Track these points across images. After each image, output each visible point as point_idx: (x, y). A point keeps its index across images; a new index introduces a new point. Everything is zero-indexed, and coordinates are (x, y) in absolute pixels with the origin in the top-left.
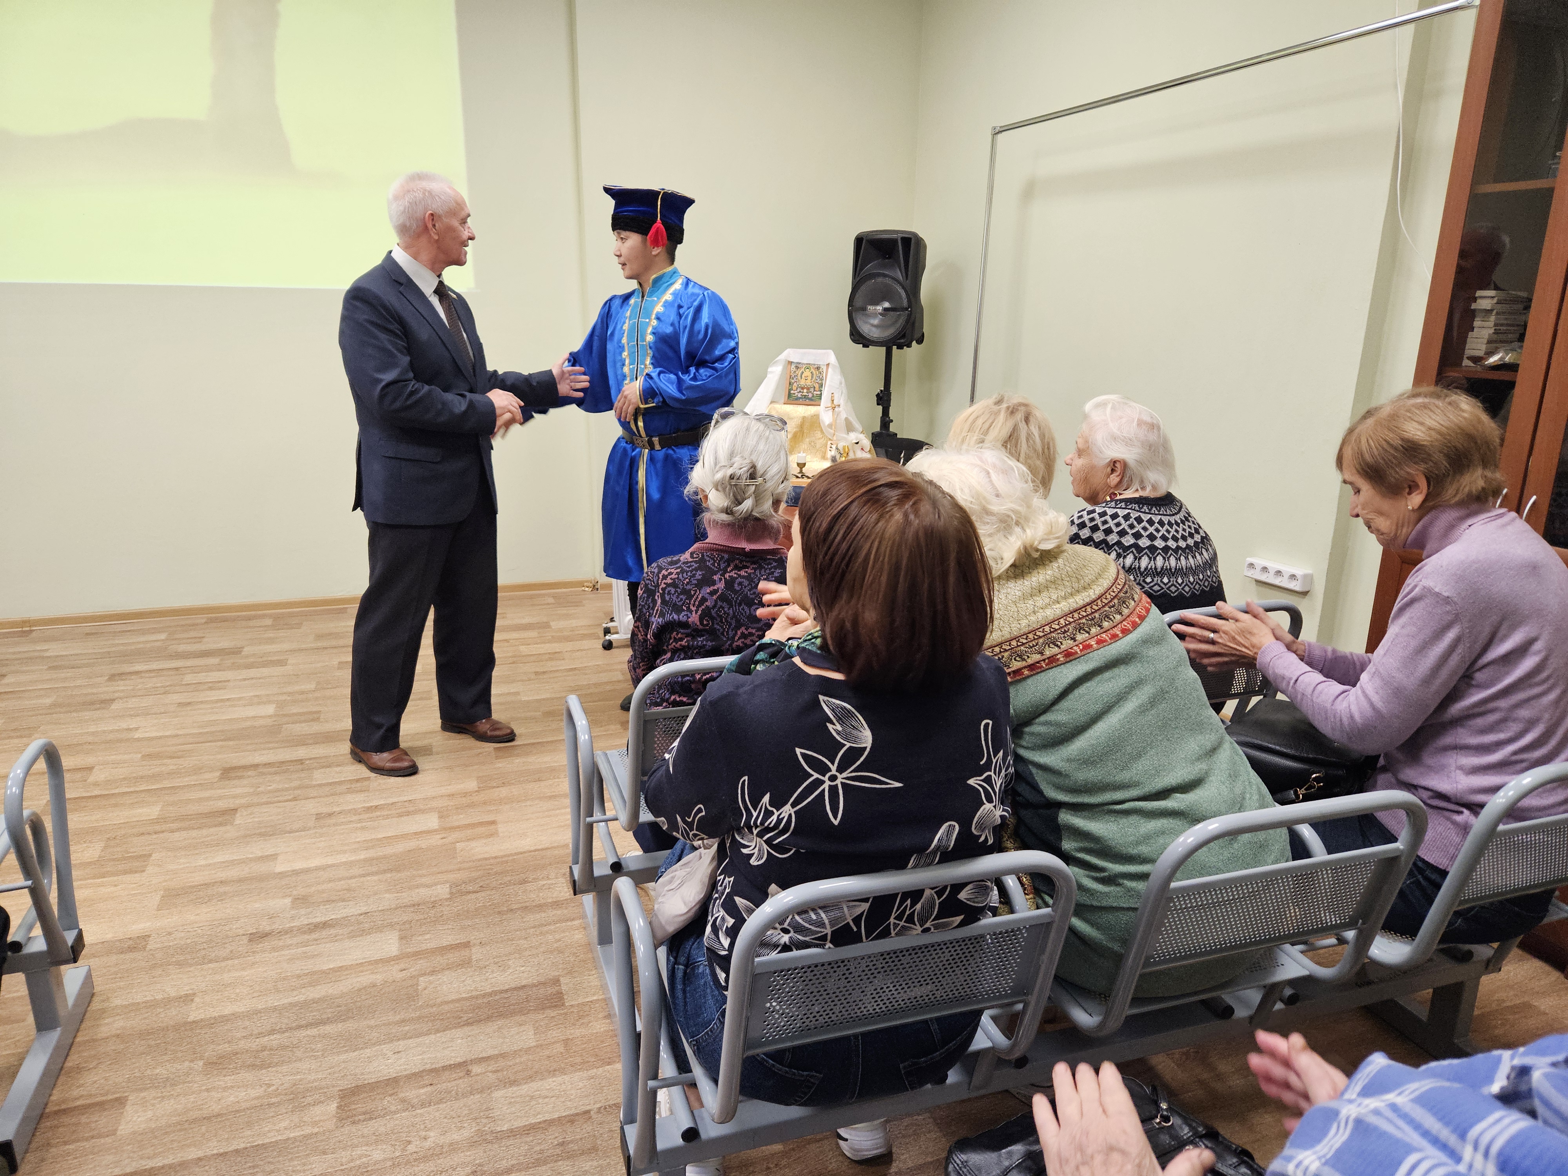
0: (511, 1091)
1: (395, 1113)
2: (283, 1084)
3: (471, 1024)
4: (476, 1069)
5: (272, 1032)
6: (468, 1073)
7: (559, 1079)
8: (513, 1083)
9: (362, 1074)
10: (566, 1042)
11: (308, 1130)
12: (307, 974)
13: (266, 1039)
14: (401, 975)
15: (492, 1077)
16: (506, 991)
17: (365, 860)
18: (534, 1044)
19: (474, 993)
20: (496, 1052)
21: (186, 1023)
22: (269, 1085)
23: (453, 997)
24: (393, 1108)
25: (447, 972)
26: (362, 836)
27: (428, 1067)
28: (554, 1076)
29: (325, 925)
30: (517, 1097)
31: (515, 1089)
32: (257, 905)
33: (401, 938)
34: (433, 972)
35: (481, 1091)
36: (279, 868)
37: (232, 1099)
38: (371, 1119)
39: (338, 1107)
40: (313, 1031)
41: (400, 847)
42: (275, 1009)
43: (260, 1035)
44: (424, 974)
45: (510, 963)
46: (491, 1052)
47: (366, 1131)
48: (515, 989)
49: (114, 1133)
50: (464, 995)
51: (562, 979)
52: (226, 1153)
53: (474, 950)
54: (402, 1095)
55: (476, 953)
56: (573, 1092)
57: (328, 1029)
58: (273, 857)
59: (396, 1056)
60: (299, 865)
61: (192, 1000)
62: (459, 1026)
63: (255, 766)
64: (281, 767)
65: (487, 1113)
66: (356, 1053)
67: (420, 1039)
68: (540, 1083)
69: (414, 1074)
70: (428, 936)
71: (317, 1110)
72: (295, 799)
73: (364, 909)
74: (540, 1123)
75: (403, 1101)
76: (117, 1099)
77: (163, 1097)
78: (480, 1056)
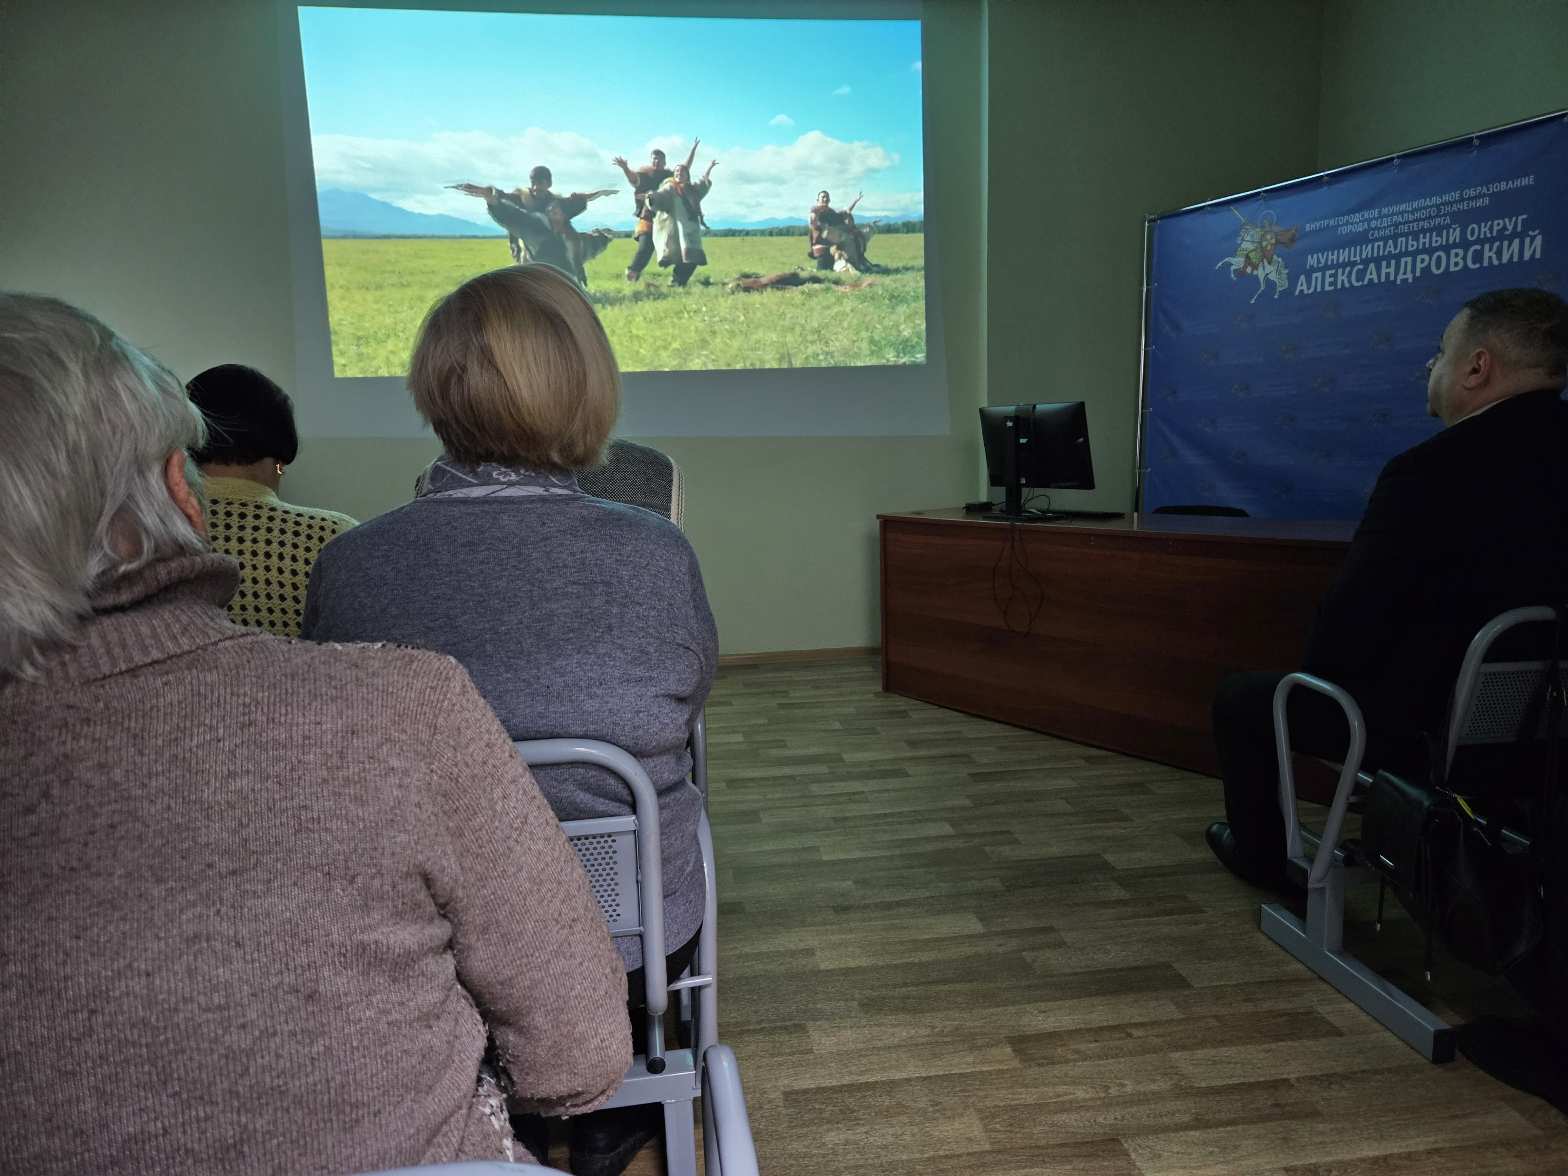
0: (1186, 1054)
1: (1075, 1060)
2: (945, 1027)
3: (1104, 994)
4: (1136, 1033)
5: (905, 985)
6: (1130, 1035)
7: (1233, 1049)
8: (1184, 1048)
9: (1019, 1026)
10: (1216, 1017)
11: (998, 1067)
12: (908, 941)
13: (904, 990)
14: (1001, 950)
15: (1158, 1041)
16: (1121, 970)
17: (902, 856)
18: (1181, 1017)
19: (1088, 969)
20: (1147, 1020)
21: (820, 971)
22: (934, 1027)
23: (1068, 971)
24: (1071, 1057)
25: (1047, 950)
26: (888, 837)
27: (1083, 1026)
28: (1225, 1046)
29: (898, 904)
30: (1197, 1059)
31: (1189, 1052)
32: (823, 885)
33: (981, 919)
34: (1033, 949)
35: (1155, 1051)
36: (825, 858)
37: (904, 1034)
38: (1053, 1063)
39: (1014, 1051)
40: (946, 988)
41: (929, 847)
42: (896, 967)
43: (895, 986)
44: (1025, 950)
45: (1108, 947)
46: (1140, 1020)
47: (1056, 1072)
48: (1129, 969)
49: (811, 1051)
50: (1077, 970)
51: (1175, 965)
52: (930, 1077)
53: (1062, 934)
54: (1072, 1047)
55: (1068, 937)
56: (1255, 1061)
57: (960, 987)
58: (815, 849)
59: (1043, 1014)
60: (843, 856)
61: (814, 954)
62: (1090, 995)
63: (753, 780)
64: (775, 781)
65: (1174, 1070)
66: (1000, 1009)
67: (1058, 1003)
68: (1214, 1051)
69: (1072, 1030)
70: (1006, 919)
71: (996, 1052)
72: (804, 805)
73: (928, 894)
74: (1239, 1084)
75: (1077, 1051)
76: (796, 1025)
77: (839, 1027)
78: (1132, 1022)
